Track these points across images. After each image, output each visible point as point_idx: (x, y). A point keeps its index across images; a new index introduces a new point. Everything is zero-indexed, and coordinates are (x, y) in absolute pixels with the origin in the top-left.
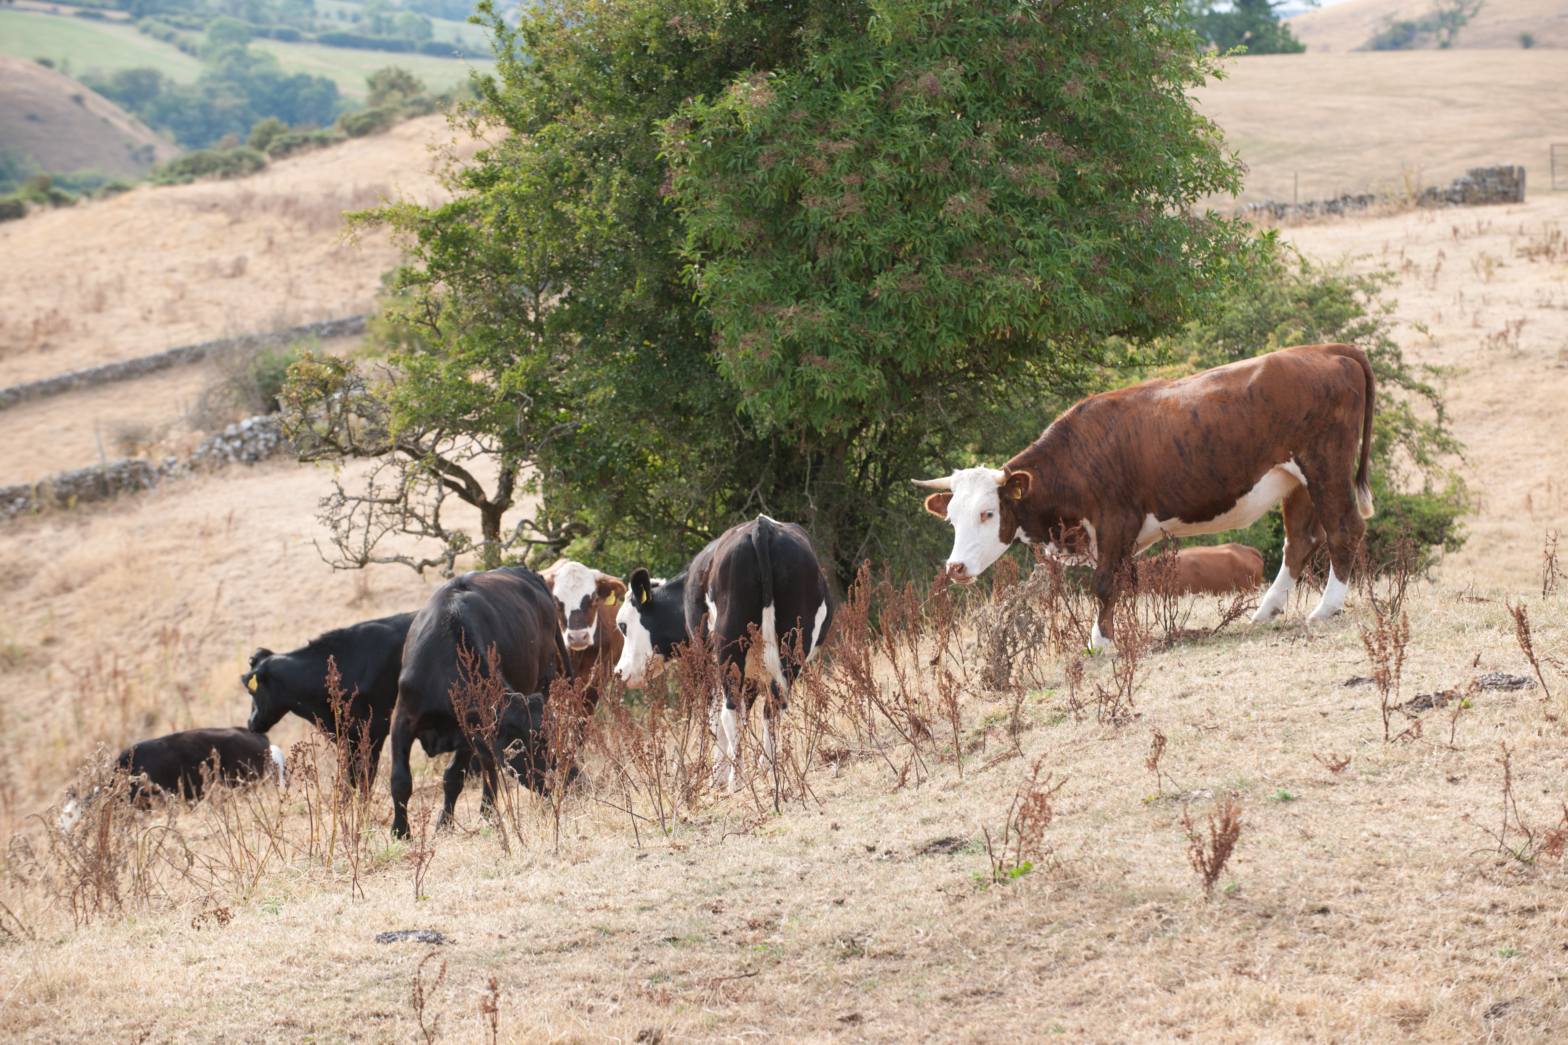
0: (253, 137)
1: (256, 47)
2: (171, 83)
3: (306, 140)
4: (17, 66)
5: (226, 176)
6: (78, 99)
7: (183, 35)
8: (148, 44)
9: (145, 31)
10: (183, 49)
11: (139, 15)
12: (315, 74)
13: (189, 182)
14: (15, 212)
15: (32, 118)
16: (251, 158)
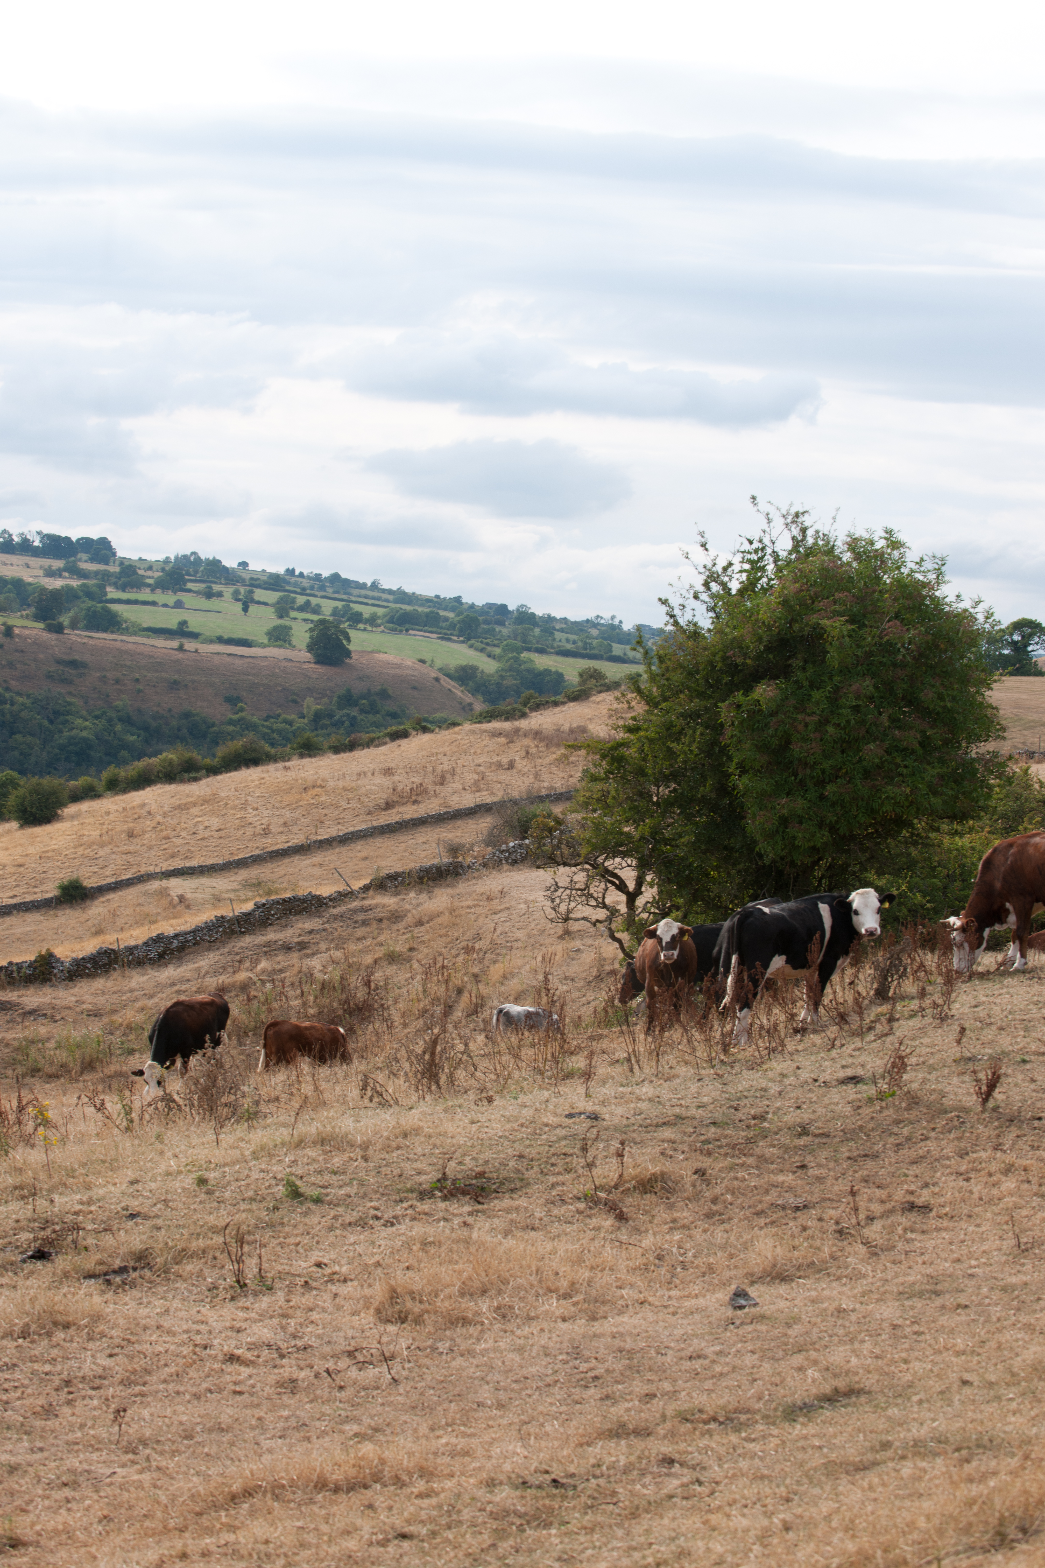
0: (521, 700)
1: (524, 655)
2: (483, 672)
3: (547, 702)
4: (409, 663)
5: (507, 719)
6: (437, 679)
7: (489, 649)
8: (472, 653)
9: (471, 646)
10: (489, 656)
11: (469, 639)
12: (553, 669)
13: (489, 722)
14: (404, 735)
15: (415, 688)
16: (520, 710)
